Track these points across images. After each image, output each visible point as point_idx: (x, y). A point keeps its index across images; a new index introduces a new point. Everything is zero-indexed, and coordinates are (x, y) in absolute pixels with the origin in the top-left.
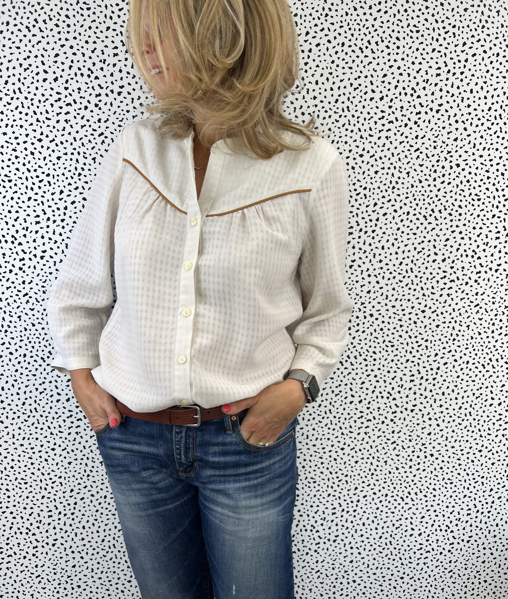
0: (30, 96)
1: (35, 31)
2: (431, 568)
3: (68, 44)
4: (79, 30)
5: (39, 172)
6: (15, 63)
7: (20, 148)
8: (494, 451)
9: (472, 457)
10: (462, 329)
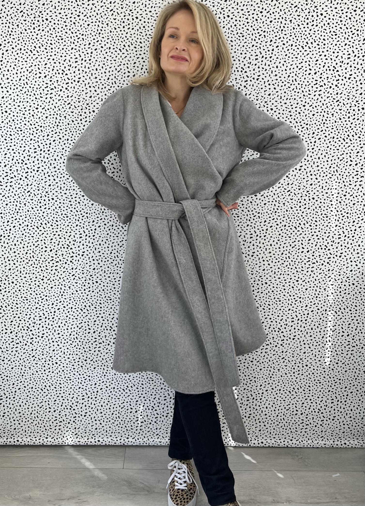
0: (32, 86)
1: (35, 52)
2: (270, 355)
3: (52, 58)
4: (57, 50)
5: (36, 126)
6: (25, 69)
7: (27, 113)
8: (306, 281)
9: (292, 285)
10: (280, 205)
